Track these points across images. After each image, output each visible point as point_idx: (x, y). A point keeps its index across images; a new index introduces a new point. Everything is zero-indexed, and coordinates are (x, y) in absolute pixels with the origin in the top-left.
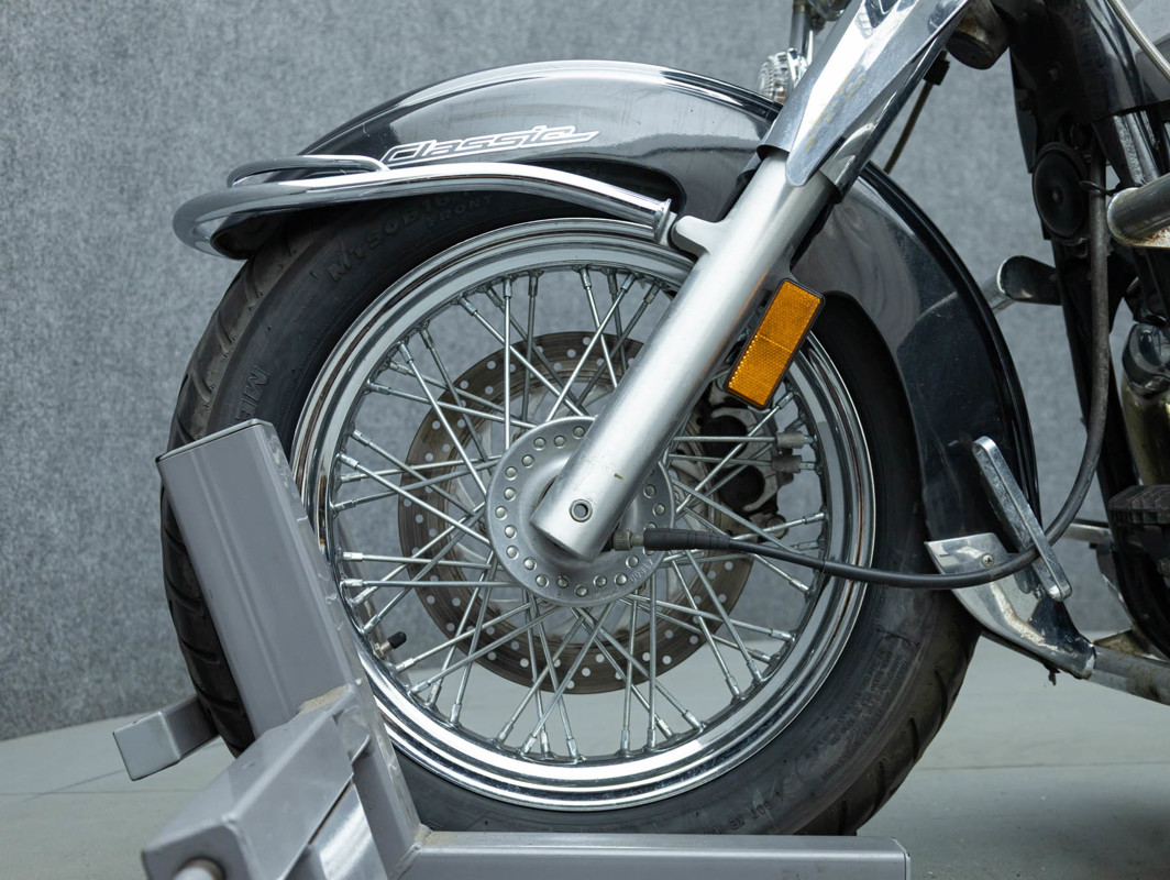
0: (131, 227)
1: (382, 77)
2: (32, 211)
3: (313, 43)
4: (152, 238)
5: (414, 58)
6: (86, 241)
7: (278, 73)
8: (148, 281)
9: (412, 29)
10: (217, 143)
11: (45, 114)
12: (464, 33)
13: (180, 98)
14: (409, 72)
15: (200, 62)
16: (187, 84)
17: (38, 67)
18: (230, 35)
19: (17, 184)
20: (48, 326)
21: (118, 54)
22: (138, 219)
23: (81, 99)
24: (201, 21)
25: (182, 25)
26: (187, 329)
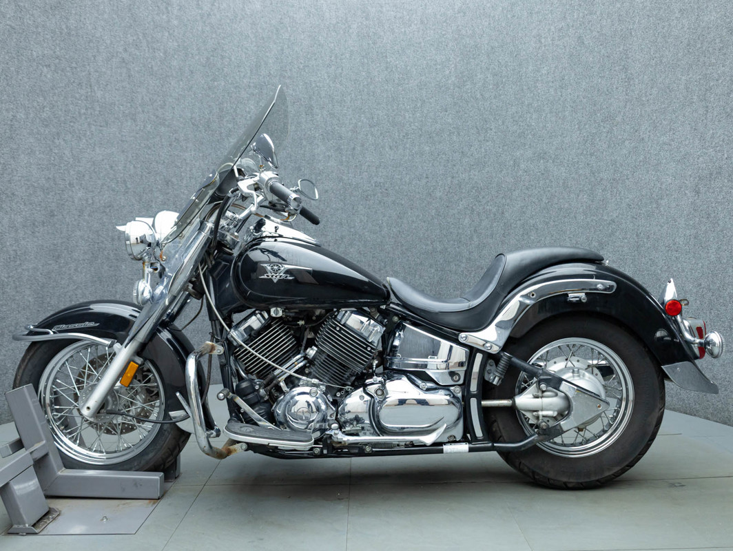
0: (56, 267)
2: (23, 270)
3: (121, 198)
4: (64, 269)
6: (41, 274)
7: (108, 210)
8: (63, 282)
9: (157, 188)
10: (86, 236)
11: (27, 240)
13: (73, 224)
15: (80, 212)
16: (75, 220)
17: (24, 226)
19: (18, 262)
20: (29, 302)
21: (51, 216)
22: (59, 264)
23: (39, 232)
24: (80, 199)
25: (73, 202)
26: (76, 295)
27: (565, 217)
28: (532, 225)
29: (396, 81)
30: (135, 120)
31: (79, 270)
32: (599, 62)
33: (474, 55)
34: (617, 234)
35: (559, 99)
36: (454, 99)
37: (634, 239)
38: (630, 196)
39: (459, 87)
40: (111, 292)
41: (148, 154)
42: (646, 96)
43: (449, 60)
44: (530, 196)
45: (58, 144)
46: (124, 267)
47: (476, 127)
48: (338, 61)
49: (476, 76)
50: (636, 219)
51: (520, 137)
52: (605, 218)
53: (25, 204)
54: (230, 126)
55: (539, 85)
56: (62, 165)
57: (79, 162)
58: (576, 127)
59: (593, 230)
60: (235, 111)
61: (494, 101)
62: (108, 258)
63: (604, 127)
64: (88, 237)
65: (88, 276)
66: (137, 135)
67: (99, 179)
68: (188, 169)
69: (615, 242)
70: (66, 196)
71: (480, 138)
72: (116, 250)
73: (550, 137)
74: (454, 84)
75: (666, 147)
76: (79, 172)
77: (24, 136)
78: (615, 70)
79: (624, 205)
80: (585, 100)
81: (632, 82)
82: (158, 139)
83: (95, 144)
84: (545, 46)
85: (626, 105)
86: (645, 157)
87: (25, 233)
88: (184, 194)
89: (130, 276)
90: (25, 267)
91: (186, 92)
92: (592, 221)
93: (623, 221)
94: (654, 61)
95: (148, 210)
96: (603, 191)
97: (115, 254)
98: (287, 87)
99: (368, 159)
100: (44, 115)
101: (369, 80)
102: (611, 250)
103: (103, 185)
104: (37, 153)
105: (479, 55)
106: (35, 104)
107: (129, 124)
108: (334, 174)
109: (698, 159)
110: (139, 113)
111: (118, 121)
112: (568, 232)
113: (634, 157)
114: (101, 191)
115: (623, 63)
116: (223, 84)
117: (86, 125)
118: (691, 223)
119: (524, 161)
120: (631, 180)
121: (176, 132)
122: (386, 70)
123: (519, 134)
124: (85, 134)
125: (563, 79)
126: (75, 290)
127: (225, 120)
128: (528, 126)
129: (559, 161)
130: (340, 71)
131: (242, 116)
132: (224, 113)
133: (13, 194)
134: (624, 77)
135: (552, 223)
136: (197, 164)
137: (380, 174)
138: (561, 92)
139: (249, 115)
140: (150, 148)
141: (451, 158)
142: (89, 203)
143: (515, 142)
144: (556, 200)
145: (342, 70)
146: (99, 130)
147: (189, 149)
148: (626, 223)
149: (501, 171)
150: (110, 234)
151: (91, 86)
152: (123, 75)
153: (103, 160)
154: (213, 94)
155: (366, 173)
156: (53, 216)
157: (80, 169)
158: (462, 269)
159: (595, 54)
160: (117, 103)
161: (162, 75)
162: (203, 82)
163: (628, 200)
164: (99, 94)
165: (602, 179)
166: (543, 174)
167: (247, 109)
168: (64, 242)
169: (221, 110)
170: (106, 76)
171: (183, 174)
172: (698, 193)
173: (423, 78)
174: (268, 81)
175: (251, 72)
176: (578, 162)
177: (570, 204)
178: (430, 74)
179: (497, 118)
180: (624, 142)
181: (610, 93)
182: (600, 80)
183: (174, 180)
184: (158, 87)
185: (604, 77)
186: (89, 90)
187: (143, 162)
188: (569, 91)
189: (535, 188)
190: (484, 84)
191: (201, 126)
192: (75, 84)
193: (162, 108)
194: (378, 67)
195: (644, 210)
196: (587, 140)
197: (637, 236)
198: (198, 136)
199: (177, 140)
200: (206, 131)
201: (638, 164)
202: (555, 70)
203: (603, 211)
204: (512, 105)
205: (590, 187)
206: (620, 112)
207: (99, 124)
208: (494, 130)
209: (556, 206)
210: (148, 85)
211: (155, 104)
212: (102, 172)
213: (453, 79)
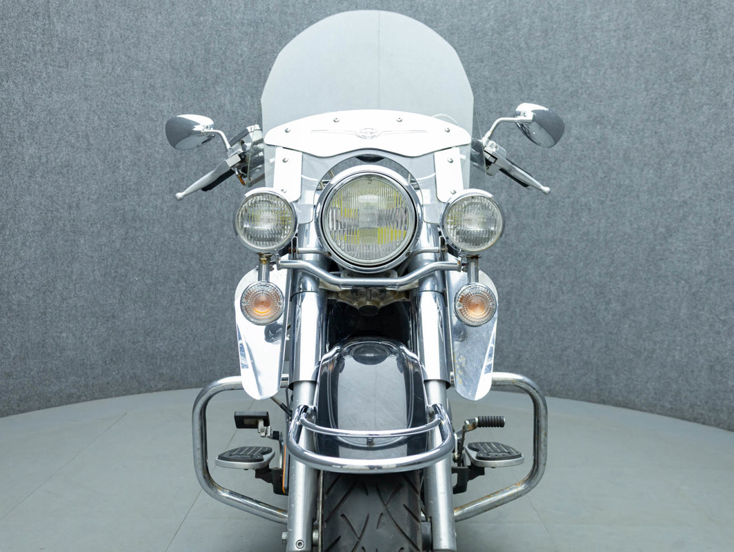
1: (111, 166)
3: (81, 157)
5: (127, 156)
7: (65, 171)
8: (8, 258)
9: (126, 145)
10: (38, 202)
12: (149, 144)
13: (22, 188)
14: (124, 162)
15: (30, 172)
16: (25, 182)
18: (44, 160)
24: (31, 157)
25: (23, 160)
26: (23, 275)
27: (625, 196)
28: (583, 203)
30: (101, 61)
31: (27, 243)
32: (674, 9)
34: (690, 219)
35: (623, 52)
36: (492, 47)
37: (710, 225)
38: (708, 174)
39: (499, 33)
40: (66, 272)
44: (582, 168)
46: (82, 242)
47: (520, 84)
49: (521, 20)
50: (714, 201)
51: (572, 97)
52: (676, 198)
54: (218, 71)
55: (598, 34)
56: (11, 114)
57: (32, 110)
58: (643, 86)
59: (659, 213)
60: (224, 53)
61: (541, 52)
62: (63, 230)
63: (678, 88)
64: (40, 204)
65: (38, 252)
66: (104, 80)
67: (56, 132)
69: (687, 228)
70: (15, 152)
72: (74, 221)
73: (610, 98)
74: (493, 29)
76: (31, 123)
78: (693, 19)
79: (699, 184)
80: (655, 54)
81: (714, 35)
82: (129, 84)
83: (52, 89)
85: (706, 62)
86: (728, 127)
88: (158, 152)
89: (90, 253)
91: (165, 28)
92: (659, 202)
93: (698, 203)
95: (114, 172)
96: (673, 166)
97: (73, 225)
98: (289, 26)
102: (681, 238)
103: (60, 140)
107: (95, 64)
110: (107, 52)
111: (80, 61)
112: (628, 215)
113: (714, 126)
114: (58, 147)
115: (703, 11)
116: (211, 20)
117: (42, 64)
119: (576, 126)
120: (709, 153)
121: (151, 76)
123: (571, 93)
124: (40, 77)
125: (628, 28)
126: (22, 268)
127: (212, 64)
128: (583, 83)
129: (619, 127)
131: (233, 59)
132: (210, 55)
134: (704, 28)
135: (608, 203)
138: (625, 44)
139: (241, 59)
140: (119, 96)
141: (486, 119)
142: (43, 161)
143: (565, 102)
144: (614, 175)
146: (59, 72)
147: (166, 99)
148: (701, 206)
150: (67, 201)
151: (49, 17)
152: (89, 5)
153: (61, 109)
154: (198, 31)
157: (33, 119)
158: (496, 255)
160: (81, 39)
161: (136, 6)
162: (186, 16)
163: (704, 177)
164: (59, 27)
165: (672, 152)
166: (599, 143)
167: (239, 52)
168: (10, 209)
169: (207, 51)
170: (68, 5)
173: (456, 20)
174: (266, 18)
175: (246, 5)
176: (643, 129)
177: (632, 181)
178: (463, 16)
179: (545, 72)
180: (702, 107)
181: (686, 46)
182: (674, 31)
183: (147, 136)
184: (131, 21)
185: (679, 26)
186: (47, 22)
187: (110, 112)
188: (635, 42)
189: (589, 159)
190: (530, 30)
191: (181, 70)
192: (30, 14)
193: (135, 46)
194: (400, 5)
195: (724, 190)
196: (656, 103)
197: (715, 221)
198: (178, 82)
199: (152, 87)
200: (188, 76)
201: (718, 134)
202: (618, 17)
203: (673, 190)
204: (564, 58)
205: (657, 160)
206: (697, 70)
207: (57, 64)
208: (540, 87)
209: (614, 182)
210: (120, 18)
211: (127, 42)
212: (59, 124)
213: (492, 22)
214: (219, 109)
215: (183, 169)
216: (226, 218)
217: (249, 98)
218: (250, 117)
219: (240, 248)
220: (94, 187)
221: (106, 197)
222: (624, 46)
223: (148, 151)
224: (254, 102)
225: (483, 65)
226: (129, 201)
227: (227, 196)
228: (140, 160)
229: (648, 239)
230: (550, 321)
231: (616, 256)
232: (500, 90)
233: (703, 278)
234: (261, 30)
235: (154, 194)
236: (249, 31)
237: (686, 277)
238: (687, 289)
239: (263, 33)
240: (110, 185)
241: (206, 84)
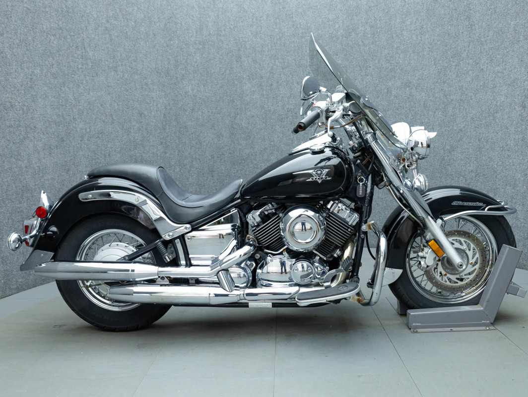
29: (300, 35)
30: (116, 71)
32: (449, 14)
33: (356, 13)
34: (464, 139)
36: (342, 46)
37: (476, 143)
38: (473, 112)
39: (346, 37)
41: (127, 95)
42: (485, 38)
43: (338, 18)
44: (399, 114)
45: (64, 90)
47: (360, 67)
48: (258, 22)
49: (358, 28)
50: (478, 128)
51: (391, 72)
52: (455, 128)
53: (44, 134)
54: (183, 72)
55: (405, 33)
56: (68, 105)
57: (79, 102)
58: (433, 62)
59: (446, 137)
60: (186, 61)
61: (372, 46)
63: (453, 62)
64: (88, 155)
66: (119, 82)
67: (94, 114)
68: (155, 104)
69: (463, 145)
70: (72, 127)
71: (362, 74)
73: (414, 71)
74: (343, 35)
75: (500, 74)
76: (79, 110)
77: (40, 86)
78: (461, 19)
79: (469, 118)
80: (439, 42)
81: (473, 28)
82: (133, 83)
83: (89, 89)
84: (408, 4)
85: (469, 45)
86: (484, 83)
87: (45, 154)
88: (153, 122)
90: (46, 178)
91: (151, 49)
92: (445, 130)
93: (469, 130)
94: (490, 12)
95: (128, 135)
96: (453, 109)
98: (223, 43)
99: (282, 92)
100: (53, 70)
101: (281, 35)
102: (459, 152)
103: (96, 118)
104: (50, 97)
105: (360, 13)
106: (47, 63)
107: (113, 74)
108: (258, 104)
109: (524, 82)
110: (119, 66)
111: (104, 72)
113: (476, 83)
114: (95, 123)
115: (466, 14)
116: (177, 43)
117: (83, 76)
118: (519, 130)
119: (394, 89)
120: (474, 100)
121: (145, 78)
122: (293, 27)
123: (390, 70)
124: (82, 83)
125: (422, 28)
127: (179, 68)
128: (397, 63)
129: (420, 88)
130: (260, 29)
131: (191, 65)
132: (178, 63)
133: (35, 127)
134: (467, 24)
136: (161, 101)
137: (291, 102)
139: (196, 64)
140: (128, 91)
143: (388, 75)
144: (418, 117)
145: (261, 28)
146: (92, 79)
147: (155, 90)
149: (378, 97)
150: (103, 153)
151: (85, 48)
152: (107, 39)
153: (96, 100)
154: (170, 50)
155: (281, 102)
156: (63, 141)
157: (80, 107)
159: (446, 8)
160: (103, 59)
161: (134, 38)
162: (163, 42)
163: (472, 114)
164: (91, 53)
165: (452, 100)
166: (408, 98)
168: (71, 159)
169: (176, 61)
170: (95, 40)
171: (151, 108)
172: (524, 107)
173: (320, 31)
174: (209, 39)
175: (196, 33)
176: (434, 88)
177: (429, 119)
178: (324, 28)
179: (375, 58)
180: (468, 72)
181: (457, 36)
182: (450, 27)
183: (146, 113)
184: (131, 46)
185: (453, 24)
186: (84, 51)
187: (123, 101)
188: (427, 36)
189: (403, 109)
190: (364, 34)
191: (163, 74)
192: (73, 48)
193: (135, 61)
194: (287, 25)
195: (484, 121)
196: (441, 72)
197: (479, 140)
198: (161, 81)
199: (146, 84)
200: (166, 76)
201: (479, 88)
202: (416, 21)
203: (453, 123)
204: (385, 49)
205: (443, 106)
206: (465, 50)
207: (91, 75)
208: (372, 67)
209: (419, 121)
210: (125, 45)
211: (130, 59)
212: (95, 109)
213: (342, 31)
214: (186, 94)
215: (167, 130)
216: (194, 157)
217: (202, 86)
218: (204, 97)
219: (203, 174)
220: (118, 144)
221: (125, 149)
222: (420, 39)
223: (147, 121)
224: (205, 89)
225: (338, 57)
226: (138, 151)
227: (194, 145)
228: (142, 127)
229: (440, 153)
230: (385, 205)
231: (422, 165)
232: (348, 71)
233: (473, 174)
234: (207, 46)
235: (152, 146)
236: (200, 47)
237: (463, 174)
238: (464, 181)
239: (208, 48)
240: (127, 142)
241: (177, 80)
